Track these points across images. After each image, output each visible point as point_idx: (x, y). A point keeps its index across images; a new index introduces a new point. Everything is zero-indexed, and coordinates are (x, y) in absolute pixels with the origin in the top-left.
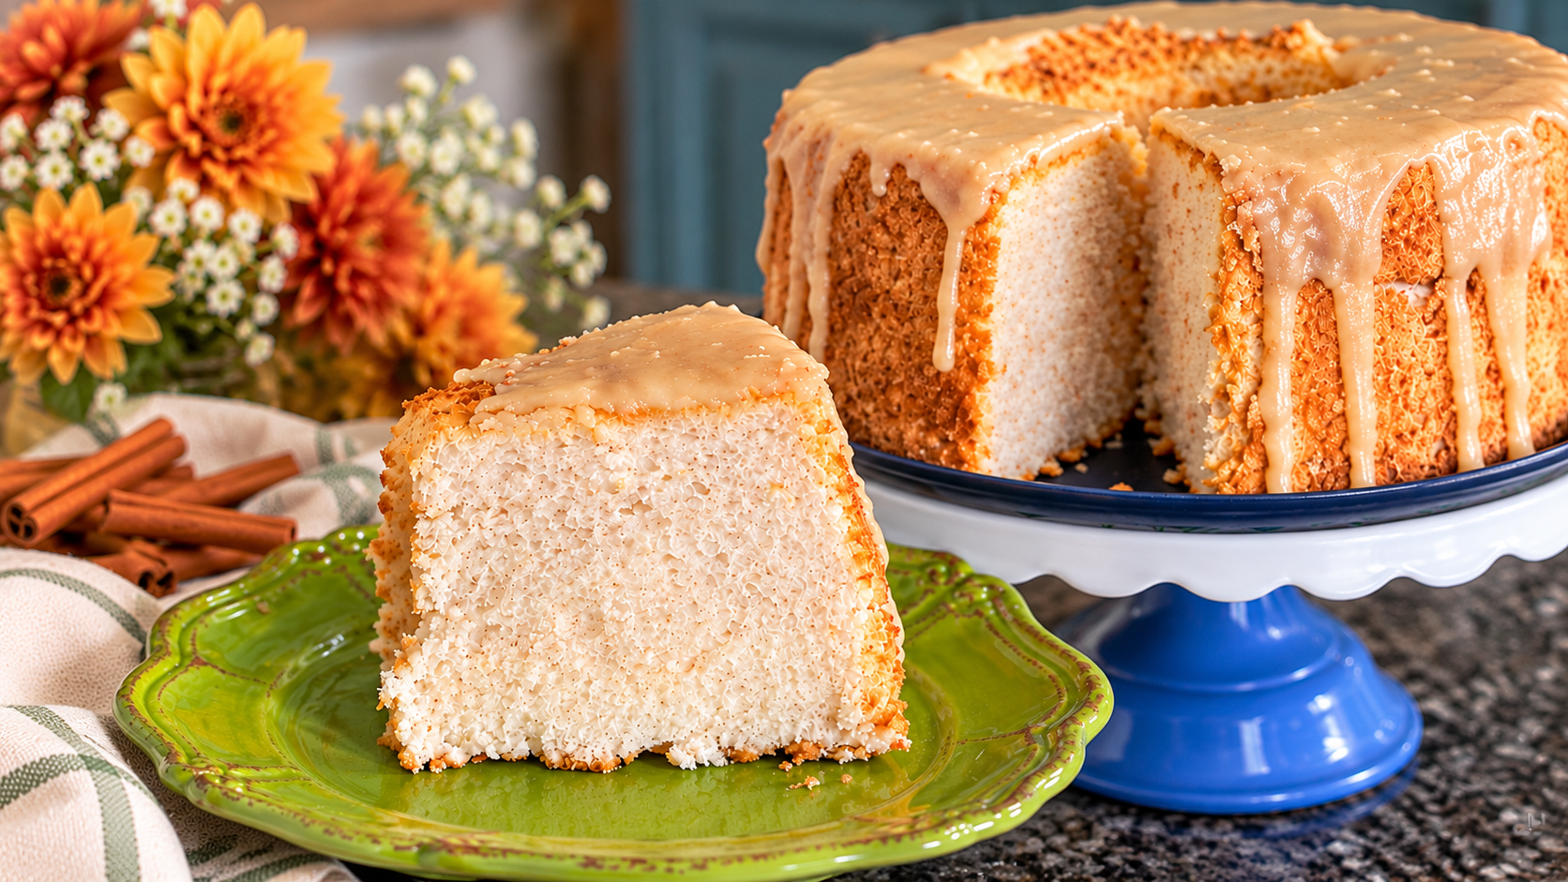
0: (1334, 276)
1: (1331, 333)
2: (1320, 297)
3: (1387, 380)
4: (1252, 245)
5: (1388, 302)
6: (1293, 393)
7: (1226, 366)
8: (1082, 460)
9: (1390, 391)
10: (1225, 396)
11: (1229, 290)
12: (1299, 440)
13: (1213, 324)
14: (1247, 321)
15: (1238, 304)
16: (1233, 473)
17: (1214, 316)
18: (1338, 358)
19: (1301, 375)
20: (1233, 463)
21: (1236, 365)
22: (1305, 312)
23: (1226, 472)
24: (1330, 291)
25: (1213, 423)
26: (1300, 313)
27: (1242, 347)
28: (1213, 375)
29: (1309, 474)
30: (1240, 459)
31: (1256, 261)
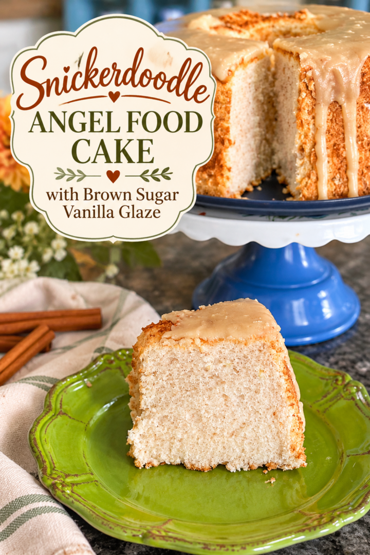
0: (342, 99)
1: (341, 123)
2: (337, 109)
3: (362, 144)
4: (312, 87)
5: (362, 111)
6: (327, 148)
7: (303, 137)
8: (259, 185)
9: (364, 148)
10: (302, 149)
11: (303, 106)
12: (331, 169)
13: (298, 119)
14: (309, 118)
15: (306, 111)
16: (307, 183)
17: (298, 117)
18: (343, 134)
19: (330, 141)
20: (307, 179)
21: (306, 136)
22: (331, 115)
23: (304, 183)
24: (340, 106)
25: (298, 162)
26: (329, 115)
27: (309, 129)
28: (298, 141)
29: (335, 184)
30: (309, 177)
31: (313, 94)
